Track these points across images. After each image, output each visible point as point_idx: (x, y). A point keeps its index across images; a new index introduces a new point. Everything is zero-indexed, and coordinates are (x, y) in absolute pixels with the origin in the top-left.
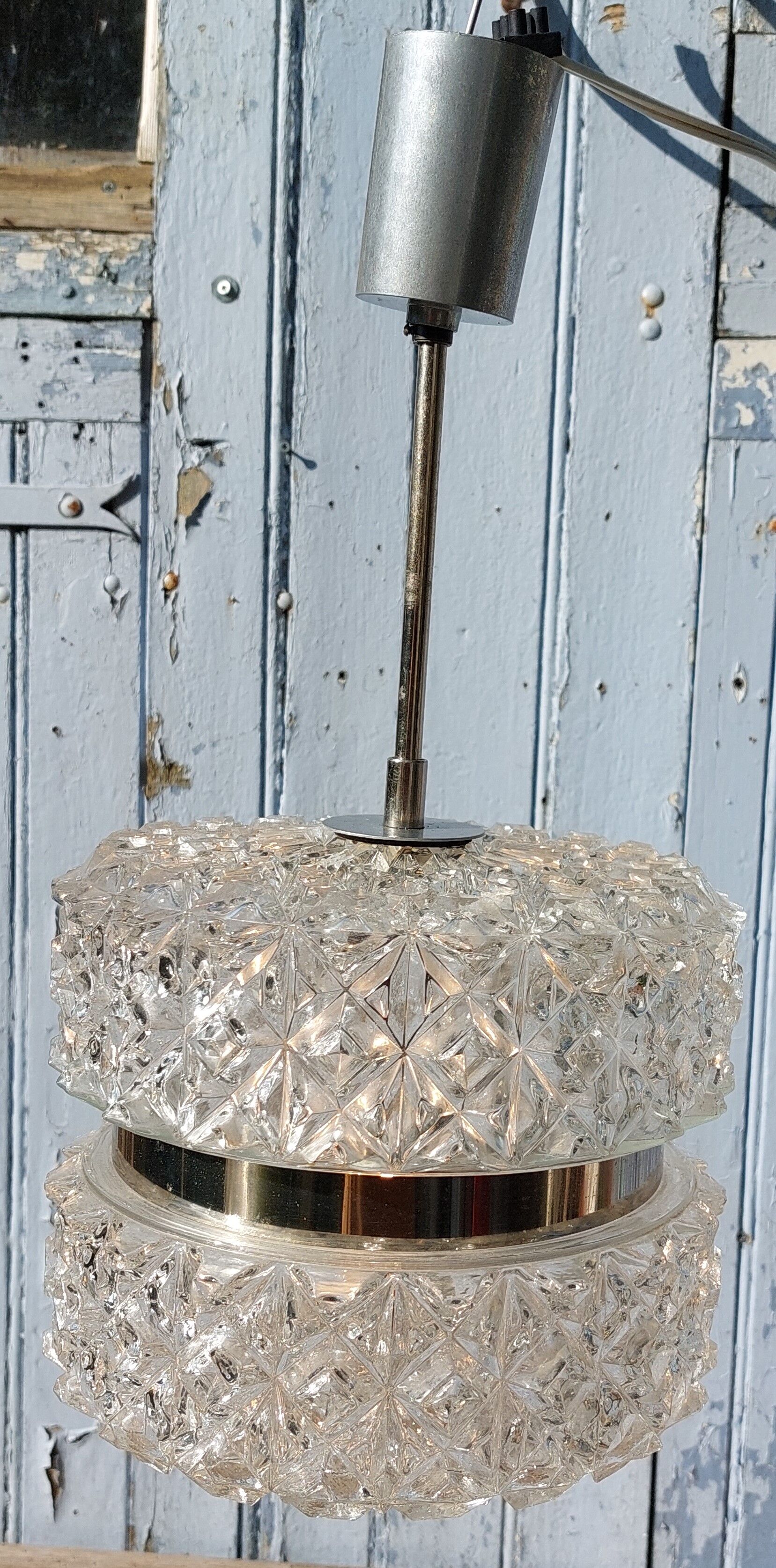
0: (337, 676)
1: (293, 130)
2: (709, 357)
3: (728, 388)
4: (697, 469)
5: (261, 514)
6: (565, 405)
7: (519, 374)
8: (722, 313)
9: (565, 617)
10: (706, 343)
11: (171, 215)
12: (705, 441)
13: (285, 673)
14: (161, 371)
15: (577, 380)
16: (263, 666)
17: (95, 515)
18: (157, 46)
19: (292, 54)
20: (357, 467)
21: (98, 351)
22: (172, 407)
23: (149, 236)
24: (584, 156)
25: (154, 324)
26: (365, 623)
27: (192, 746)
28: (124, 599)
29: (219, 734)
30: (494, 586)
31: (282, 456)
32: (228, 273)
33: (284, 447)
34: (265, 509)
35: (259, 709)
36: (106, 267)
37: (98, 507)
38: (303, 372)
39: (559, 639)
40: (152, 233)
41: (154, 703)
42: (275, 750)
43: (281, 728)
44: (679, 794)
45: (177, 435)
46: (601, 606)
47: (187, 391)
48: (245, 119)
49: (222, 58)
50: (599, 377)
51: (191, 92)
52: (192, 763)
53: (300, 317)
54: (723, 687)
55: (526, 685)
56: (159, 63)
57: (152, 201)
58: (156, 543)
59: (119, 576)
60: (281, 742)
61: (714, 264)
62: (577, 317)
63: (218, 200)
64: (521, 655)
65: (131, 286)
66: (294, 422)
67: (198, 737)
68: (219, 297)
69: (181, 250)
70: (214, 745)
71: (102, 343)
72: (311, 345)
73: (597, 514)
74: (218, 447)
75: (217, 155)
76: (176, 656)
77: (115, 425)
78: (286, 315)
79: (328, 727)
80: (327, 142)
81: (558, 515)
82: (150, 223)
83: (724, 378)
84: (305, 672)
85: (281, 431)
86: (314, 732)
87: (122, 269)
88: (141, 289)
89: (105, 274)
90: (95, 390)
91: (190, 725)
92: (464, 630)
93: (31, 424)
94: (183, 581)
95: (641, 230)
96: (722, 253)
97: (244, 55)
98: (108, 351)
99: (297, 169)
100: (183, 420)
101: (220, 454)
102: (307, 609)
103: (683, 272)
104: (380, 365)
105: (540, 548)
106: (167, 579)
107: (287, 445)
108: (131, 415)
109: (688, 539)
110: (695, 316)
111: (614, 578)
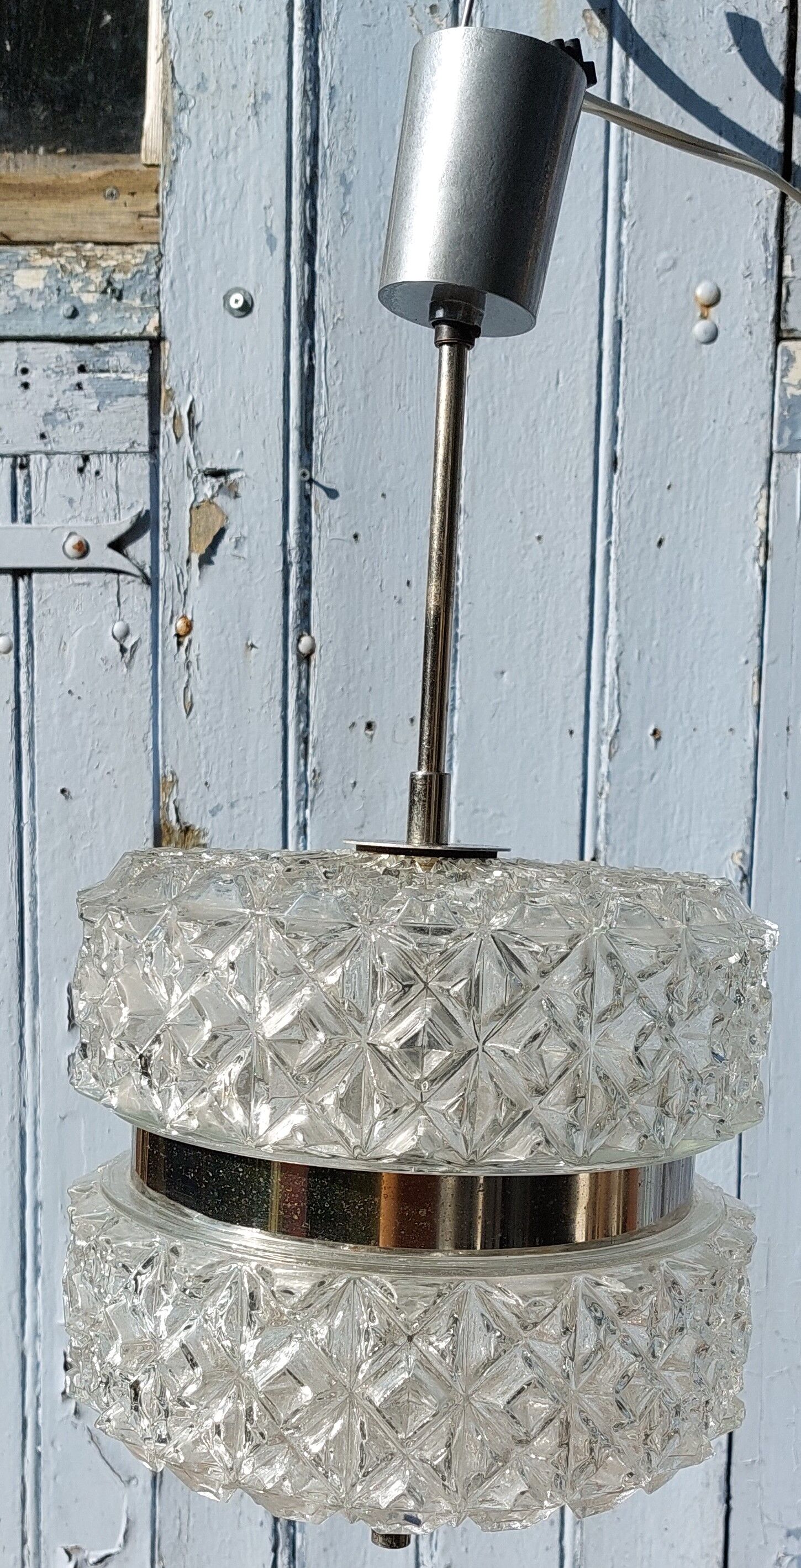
0: (364, 726)
1: (309, 122)
2: (771, 361)
3: (792, 395)
4: (759, 487)
5: (280, 550)
6: (611, 419)
7: (561, 385)
8: (785, 311)
9: (614, 656)
10: (768, 345)
11: (179, 223)
12: (768, 455)
13: (307, 725)
14: (171, 395)
15: (625, 390)
16: (284, 718)
17: (102, 556)
18: (161, 36)
19: (306, 39)
20: (383, 495)
21: (103, 375)
22: (182, 434)
23: (156, 247)
24: (630, 139)
25: (162, 344)
26: (393, 668)
27: (209, 808)
28: (134, 647)
29: (238, 794)
30: (536, 622)
31: (302, 485)
32: (241, 285)
33: (304, 474)
34: (285, 543)
35: (280, 765)
36: (109, 283)
37: (105, 546)
38: (324, 391)
39: (608, 680)
40: (158, 243)
41: (168, 760)
42: (298, 810)
43: (304, 785)
44: (743, 852)
45: (189, 465)
46: (655, 643)
47: (198, 417)
48: (257, 114)
49: (231, 48)
50: (649, 387)
51: (198, 86)
52: (209, 826)
53: (320, 330)
54: (791, 731)
55: (571, 732)
56: (163, 55)
57: (158, 208)
58: (168, 585)
59: (128, 622)
60: (304, 802)
61: (776, 257)
62: (624, 320)
63: (229, 206)
64: (566, 699)
65: (137, 302)
66: (314, 447)
67: (215, 797)
68: (231, 311)
69: (190, 261)
70: (232, 806)
71: (106, 367)
72: (332, 361)
73: (648, 540)
74: (232, 477)
75: (227, 154)
76: (191, 709)
77: (122, 456)
78: (304, 329)
79: (355, 784)
80: (347, 134)
81: (606, 543)
82: (157, 233)
83: (789, 384)
84: (329, 724)
85: (301, 457)
86: (339, 789)
87: (127, 284)
88: (148, 305)
89: (109, 290)
90: (101, 418)
91: (206, 784)
92: (503, 673)
93: (32, 457)
94: (196, 626)
95: (694, 221)
96: (785, 244)
97: (254, 43)
98: (113, 375)
99: (314, 166)
100: (194, 449)
101: (235, 484)
102: (330, 653)
103: (742, 266)
104: (407, 379)
105: (584, 581)
106: (180, 624)
107: (307, 472)
108: (139, 445)
109: (750, 565)
110: (756, 315)
111: (668, 611)
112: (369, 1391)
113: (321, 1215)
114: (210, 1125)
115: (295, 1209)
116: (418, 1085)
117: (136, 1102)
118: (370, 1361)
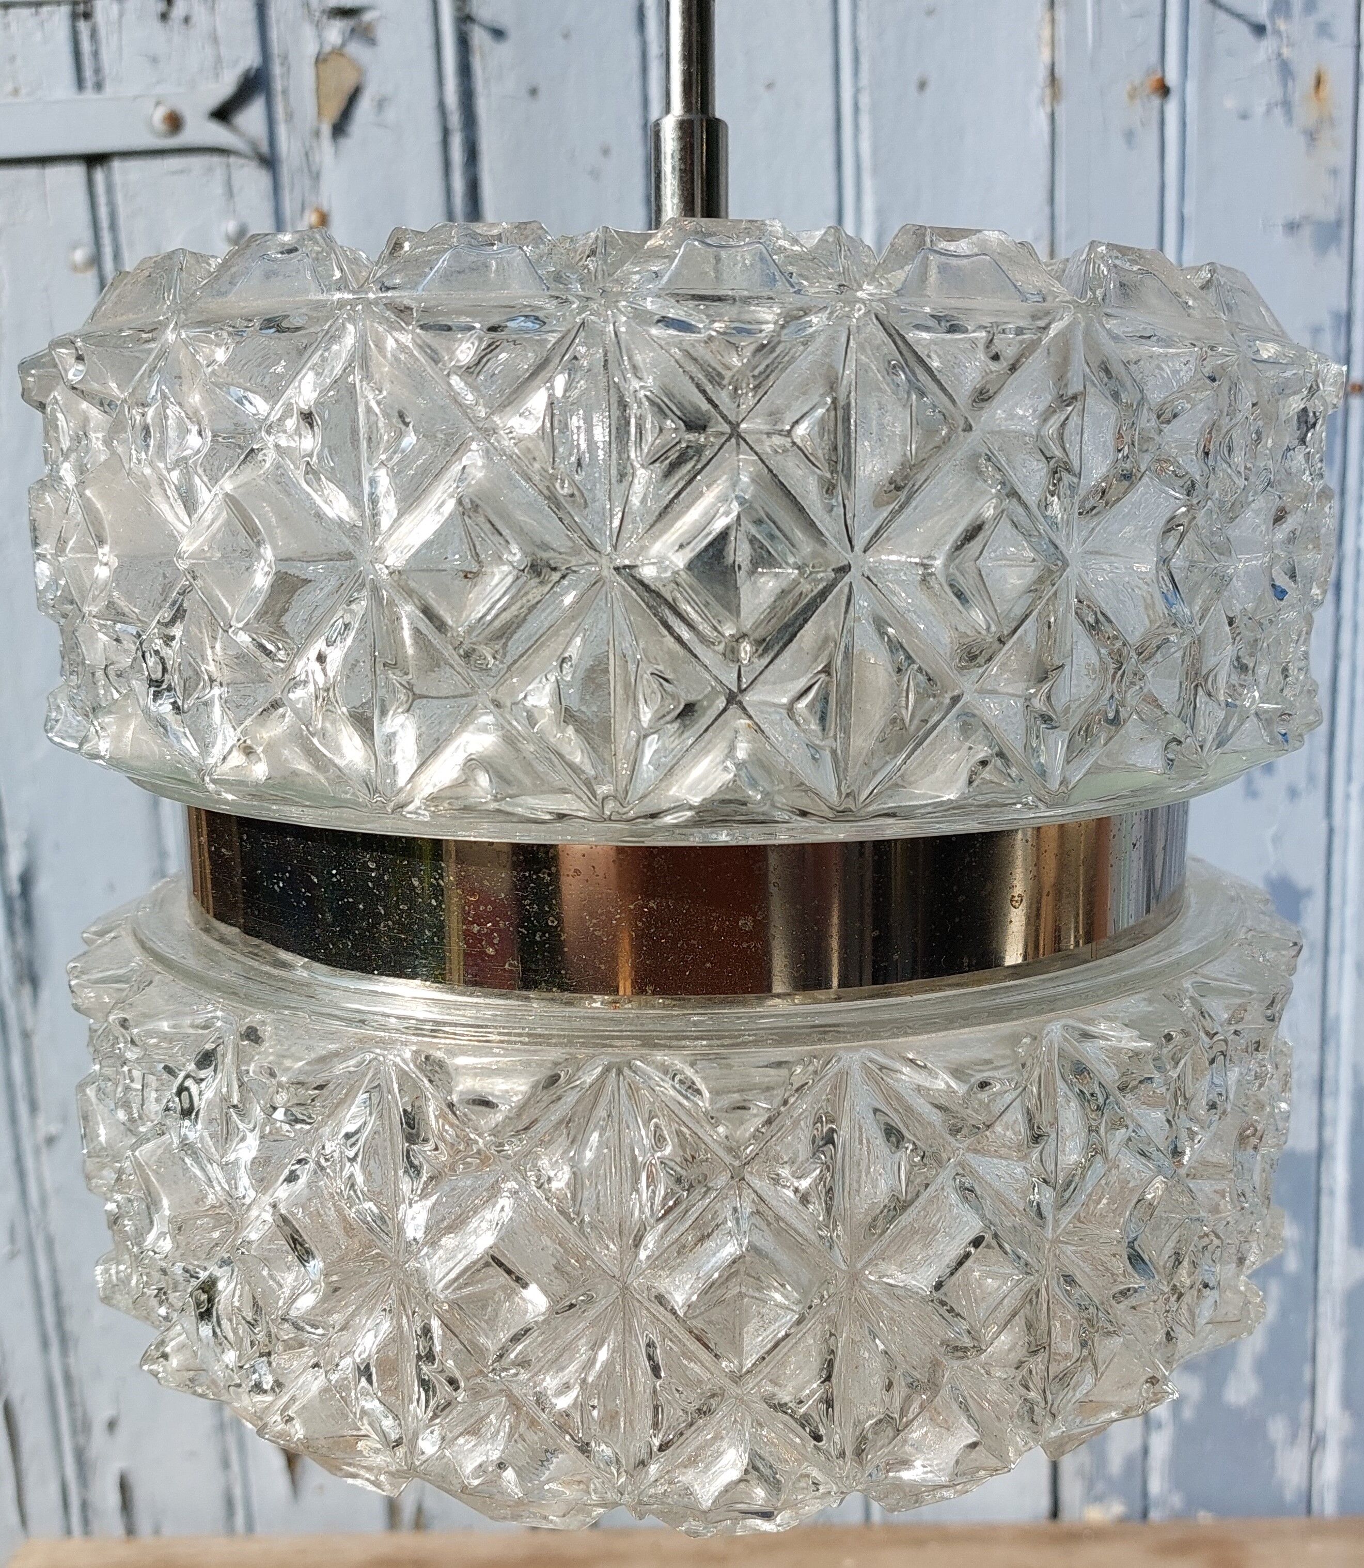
5: (436, 113)
17: (201, 130)
20: (566, 36)
31: (458, 27)
33: (460, 13)
34: (441, 102)
37: (204, 116)
45: (309, 5)
58: (294, 166)
59: (245, 216)
73: (908, 82)
74: (367, 17)
81: (853, 89)
93: (97, 3)
94: (333, 217)
101: (371, 25)
105: (831, 142)
106: (313, 216)
107: (463, 6)
109: (1034, 113)
112: (663, 1285)
113: (541, 944)
114: (295, 773)
115: (489, 935)
116: (731, 654)
118: (661, 1226)
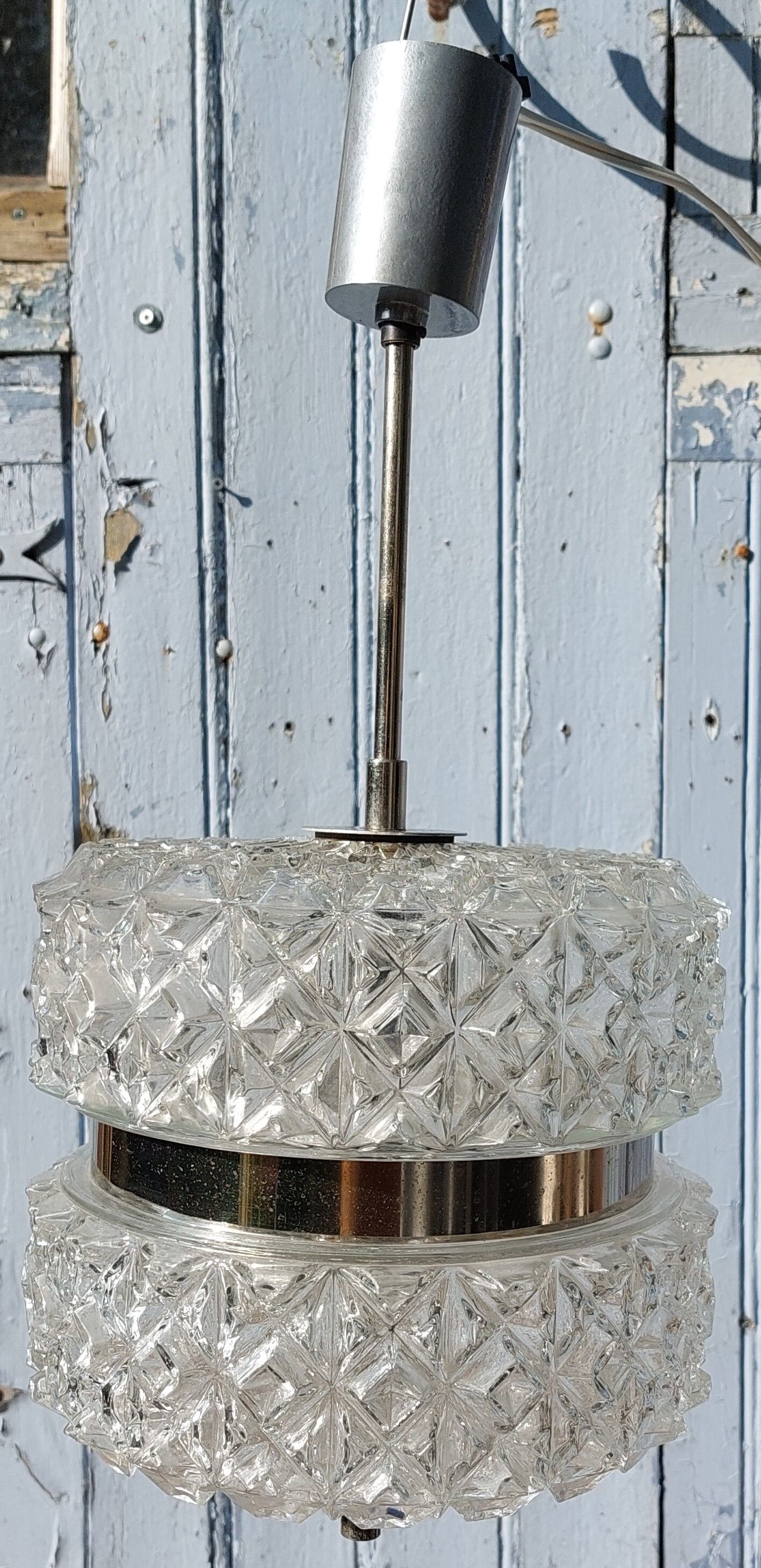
0: (283, 726)
1: (213, 148)
2: (662, 375)
3: (684, 408)
4: (656, 494)
5: (195, 556)
6: (513, 430)
7: (464, 398)
8: (674, 329)
9: (524, 656)
10: (658, 361)
11: (87, 242)
12: (663, 463)
13: (227, 726)
14: (83, 407)
15: (525, 403)
16: (204, 720)
17: (18, 565)
18: (66, 64)
19: (209, 69)
20: (296, 503)
21: (14, 389)
22: (95, 445)
23: (65, 265)
24: (522, 168)
25: (73, 359)
26: (311, 669)
27: (129, 810)
28: (51, 653)
29: (159, 795)
30: (447, 625)
31: (215, 494)
32: (150, 302)
33: (217, 483)
34: (199, 550)
35: (201, 765)
36: (19, 299)
37: (20, 555)
38: (234, 404)
39: (518, 679)
40: (67, 262)
41: (87, 764)
42: (219, 810)
43: (225, 785)
44: (653, 841)
45: (102, 475)
46: (562, 643)
47: (111, 428)
48: (162, 139)
49: (135, 76)
50: (548, 400)
51: (104, 112)
52: (130, 828)
53: (229, 346)
54: (694, 725)
55: (485, 730)
56: (68, 81)
57: (66, 228)
58: (84, 592)
59: (44, 628)
60: (226, 801)
61: (664, 278)
62: (522, 337)
63: (137, 225)
64: (479, 698)
65: (47, 318)
66: (226, 457)
67: (136, 799)
68: (142, 327)
69: (100, 278)
70: (153, 807)
71: (18, 381)
72: (241, 375)
73: (552, 545)
74: (146, 486)
75: (134, 177)
76: (109, 713)
77: (35, 467)
78: (213, 344)
79: (276, 783)
80: (250, 160)
81: (512, 548)
82: (65, 252)
83: (680, 397)
84: (249, 725)
85: (214, 467)
86: (261, 788)
87: (37, 301)
88: (58, 321)
89: (19, 307)
90: (12, 430)
91: (126, 786)
92: (417, 673)
94: (113, 632)
95: (585, 244)
96: (671, 266)
97: (159, 71)
98: (25, 389)
99: (219, 189)
100: (107, 459)
101: (149, 493)
102: (248, 656)
103: (631, 287)
104: (316, 393)
105: (492, 585)
106: (97, 630)
107: (221, 481)
108: (52, 456)
109: (649, 568)
110: (646, 333)
111: (573, 613)
112: (351, 1386)
113: (297, 1207)
114: (183, 1120)
115: (271, 1202)
116: (397, 1072)
117: (103, 1099)
118: (352, 1354)
